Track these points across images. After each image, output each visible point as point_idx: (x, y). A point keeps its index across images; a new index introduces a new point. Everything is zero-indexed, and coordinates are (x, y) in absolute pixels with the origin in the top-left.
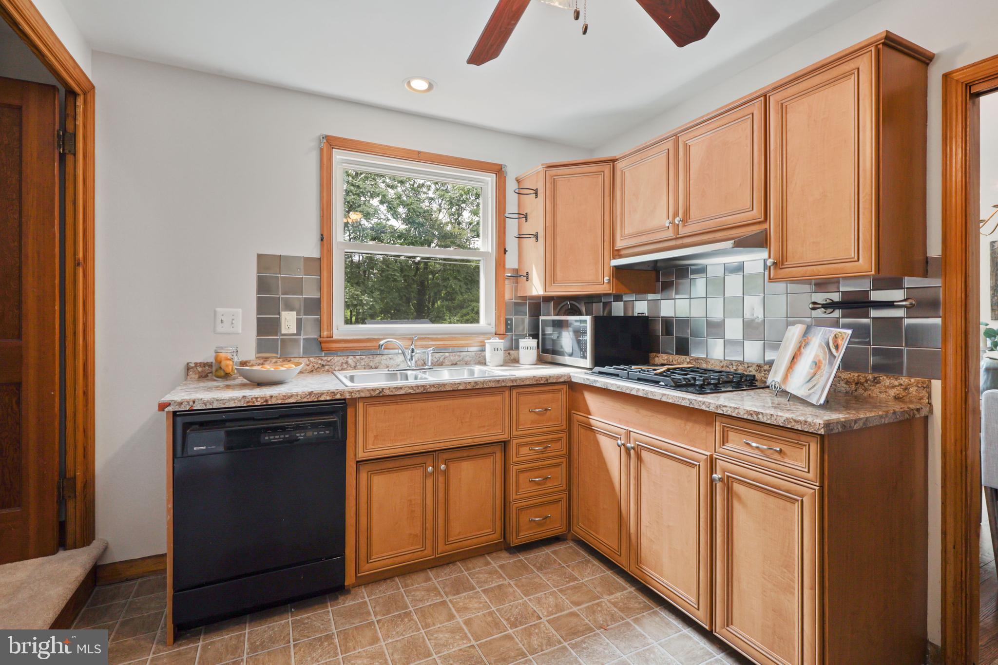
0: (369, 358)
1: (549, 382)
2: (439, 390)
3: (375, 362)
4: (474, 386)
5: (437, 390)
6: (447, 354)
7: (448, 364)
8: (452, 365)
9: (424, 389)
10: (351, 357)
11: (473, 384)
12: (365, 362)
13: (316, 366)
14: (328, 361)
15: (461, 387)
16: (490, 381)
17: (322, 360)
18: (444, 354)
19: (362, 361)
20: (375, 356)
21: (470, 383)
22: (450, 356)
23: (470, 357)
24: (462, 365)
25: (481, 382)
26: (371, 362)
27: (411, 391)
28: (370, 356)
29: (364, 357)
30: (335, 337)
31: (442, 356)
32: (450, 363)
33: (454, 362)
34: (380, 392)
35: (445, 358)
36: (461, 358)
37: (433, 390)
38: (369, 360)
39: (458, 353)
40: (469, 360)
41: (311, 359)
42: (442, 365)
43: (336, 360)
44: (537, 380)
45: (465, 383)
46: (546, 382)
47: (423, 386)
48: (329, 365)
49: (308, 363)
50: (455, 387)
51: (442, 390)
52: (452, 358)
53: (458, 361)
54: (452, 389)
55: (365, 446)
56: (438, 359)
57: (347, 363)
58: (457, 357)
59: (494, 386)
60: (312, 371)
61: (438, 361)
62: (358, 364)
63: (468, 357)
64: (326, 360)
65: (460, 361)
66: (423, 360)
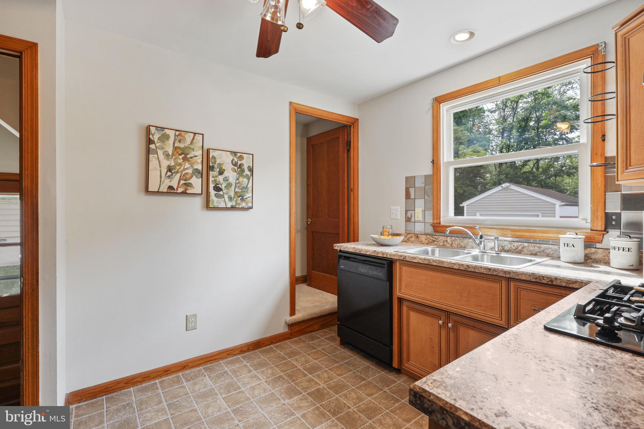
0: (460, 239)
1: (555, 283)
2: (439, 265)
3: (464, 243)
4: (466, 269)
5: (438, 265)
6: (526, 244)
7: (527, 253)
8: (531, 254)
9: (429, 262)
10: (449, 238)
11: (465, 266)
12: (458, 242)
13: (430, 241)
14: (436, 239)
15: (455, 267)
16: (481, 268)
17: (433, 237)
18: (522, 243)
19: (456, 241)
20: (464, 239)
21: (463, 265)
22: (528, 246)
23: (552, 250)
24: (542, 256)
25: (472, 266)
26: (462, 243)
27: (421, 261)
28: (461, 239)
29: (457, 238)
30: (442, 224)
31: (520, 245)
32: (529, 253)
33: (534, 253)
34: (404, 258)
35: (523, 248)
36: (541, 249)
37: (435, 264)
38: (461, 241)
39: (538, 245)
40: (551, 253)
41: (428, 236)
42: (520, 253)
43: (441, 238)
44: (536, 278)
45: (459, 264)
46: (550, 283)
47: (428, 260)
48: (437, 241)
49: (426, 238)
50: (451, 266)
51: (441, 266)
52: (531, 249)
53: (538, 252)
54: (448, 267)
55: (400, 289)
56: (516, 247)
57: (447, 241)
58: (536, 248)
59: (485, 273)
60: (428, 243)
61: (516, 249)
62: (453, 243)
63: (550, 250)
64: (435, 238)
65: (540, 252)
66: (502, 247)
